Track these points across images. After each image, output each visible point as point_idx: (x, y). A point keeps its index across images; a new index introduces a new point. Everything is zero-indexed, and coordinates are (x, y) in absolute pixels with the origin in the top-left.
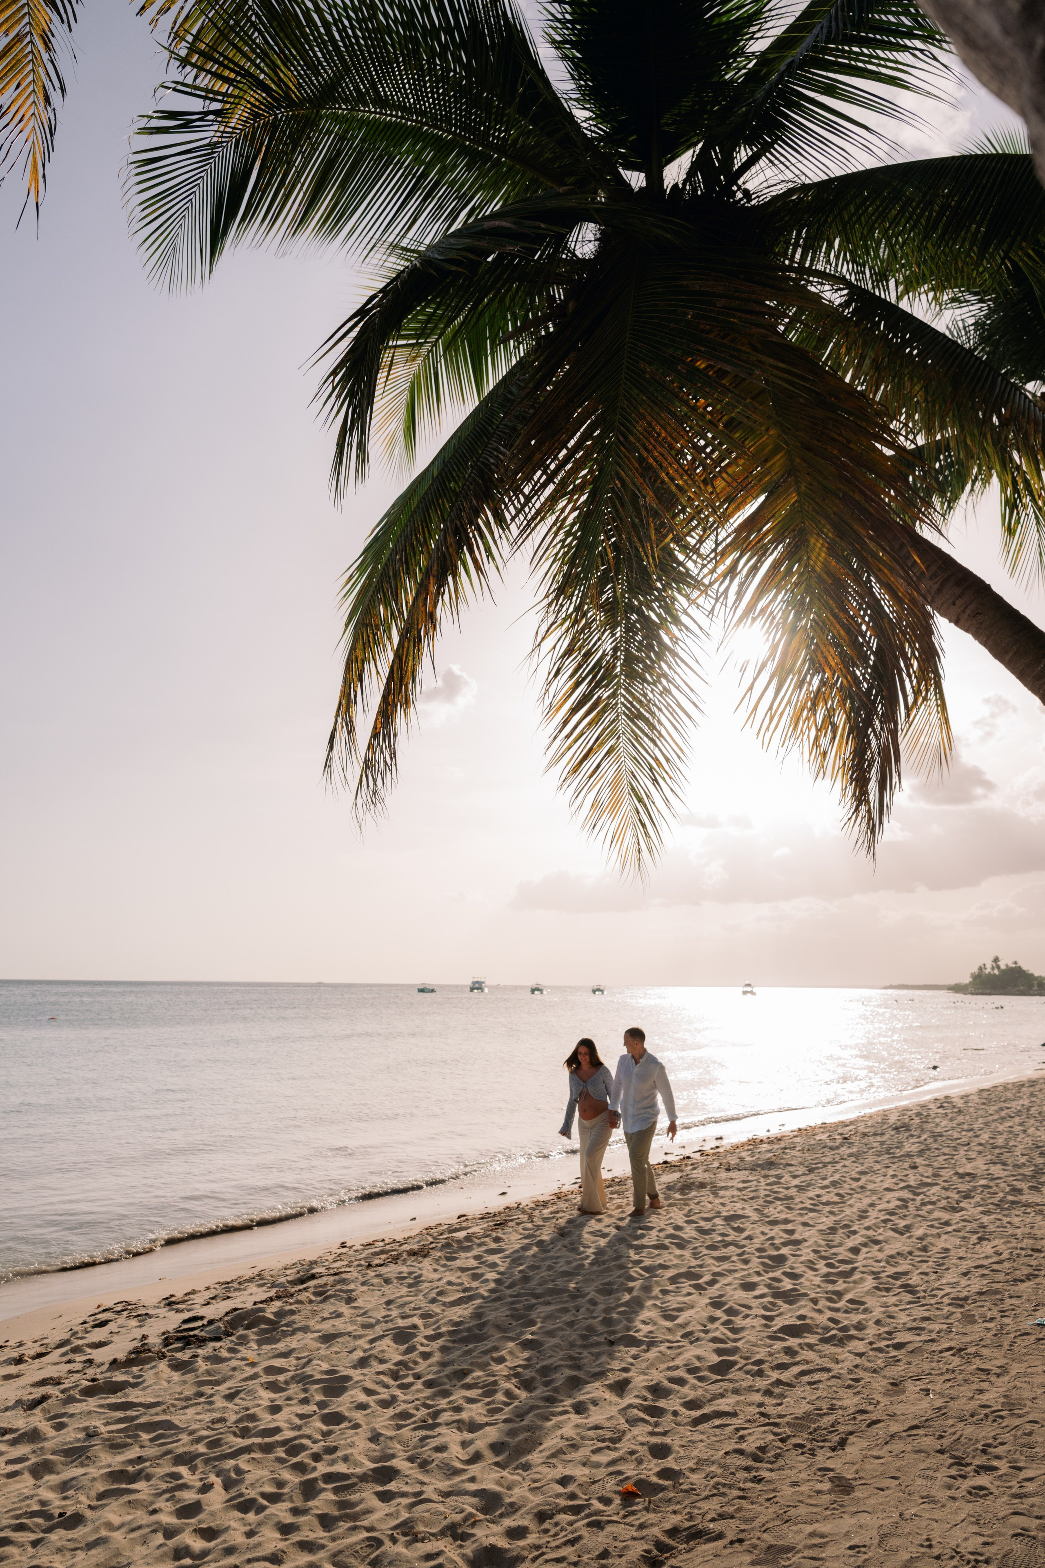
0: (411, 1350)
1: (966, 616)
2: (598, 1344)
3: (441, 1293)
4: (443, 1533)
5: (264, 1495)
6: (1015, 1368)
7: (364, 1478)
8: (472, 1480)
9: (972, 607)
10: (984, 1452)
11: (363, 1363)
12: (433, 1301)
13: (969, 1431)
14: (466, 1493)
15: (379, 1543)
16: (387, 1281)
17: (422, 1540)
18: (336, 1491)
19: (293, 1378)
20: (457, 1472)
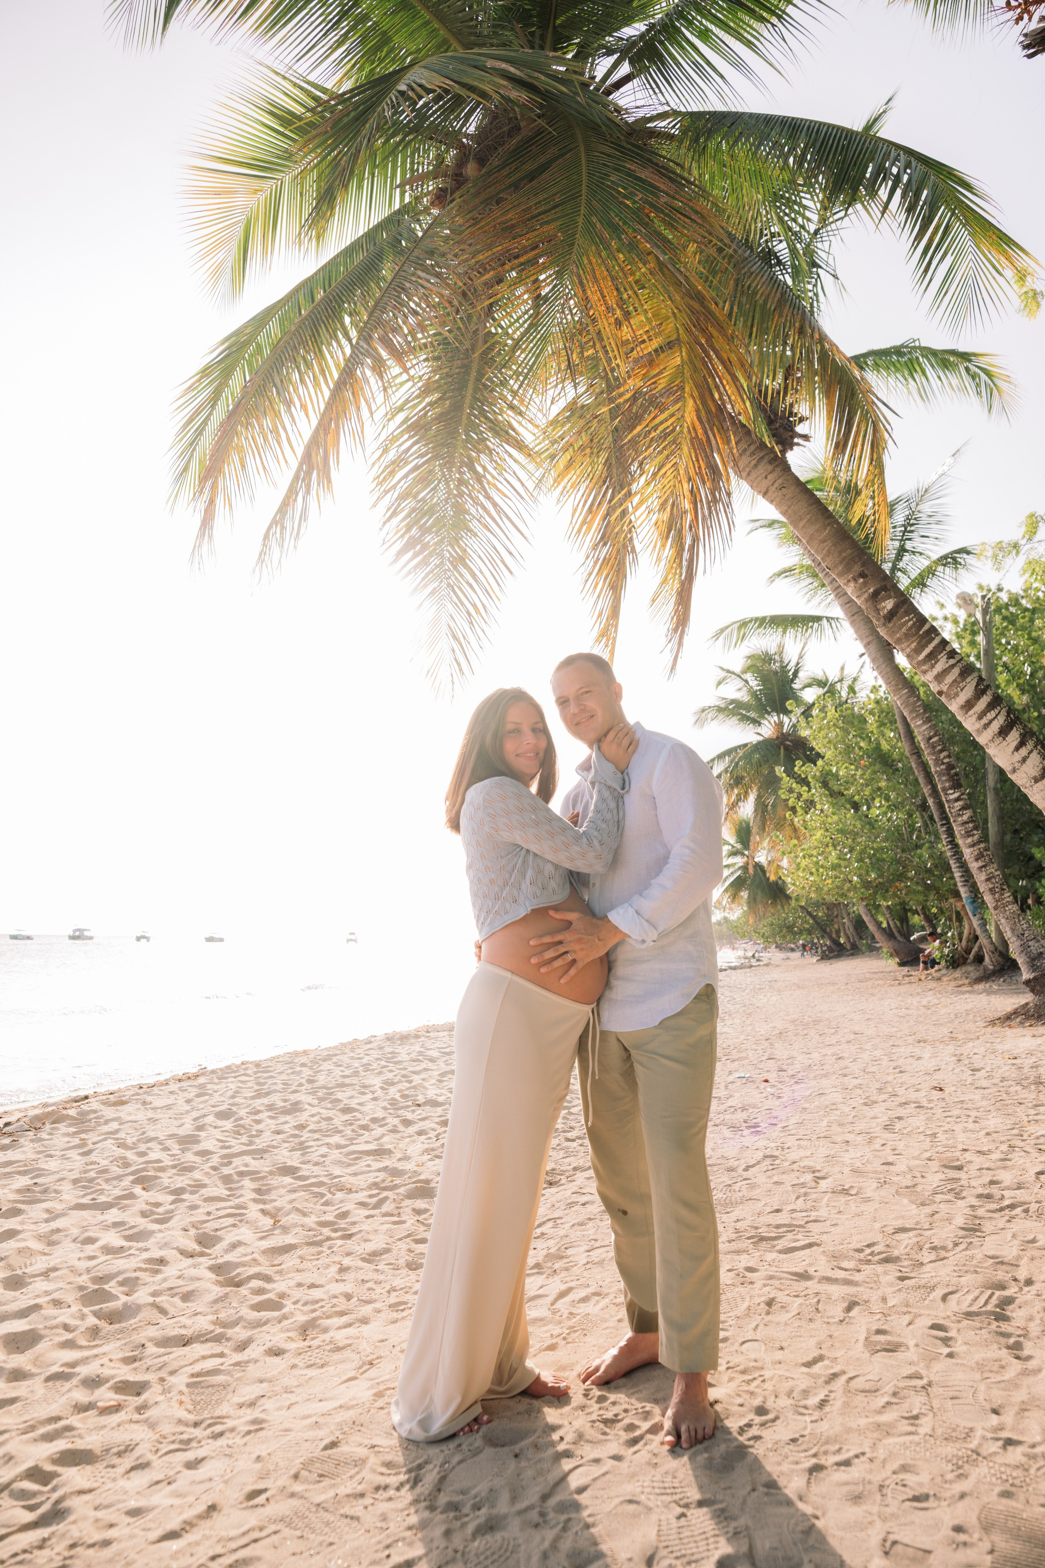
0: (241, 1119)
1: (774, 488)
2: (408, 1106)
3: (237, 1092)
4: (370, 1188)
5: (189, 1185)
6: (737, 1095)
7: (271, 1173)
8: (369, 1166)
9: (779, 481)
10: (745, 1122)
11: (200, 1128)
12: (233, 1097)
13: (727, 1117)
14: (370, 1172)
15: (322, 1195)
16: (171, 1093)
17: (357, 1192)
18: (252, 1180)
19: (139, 1141)
20: (349, 1165)
